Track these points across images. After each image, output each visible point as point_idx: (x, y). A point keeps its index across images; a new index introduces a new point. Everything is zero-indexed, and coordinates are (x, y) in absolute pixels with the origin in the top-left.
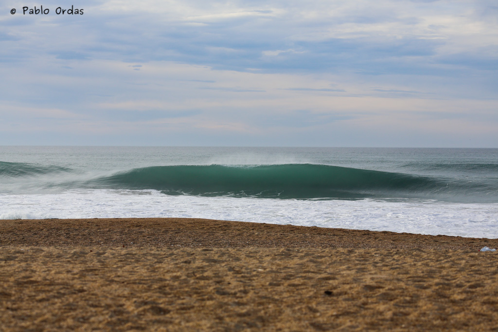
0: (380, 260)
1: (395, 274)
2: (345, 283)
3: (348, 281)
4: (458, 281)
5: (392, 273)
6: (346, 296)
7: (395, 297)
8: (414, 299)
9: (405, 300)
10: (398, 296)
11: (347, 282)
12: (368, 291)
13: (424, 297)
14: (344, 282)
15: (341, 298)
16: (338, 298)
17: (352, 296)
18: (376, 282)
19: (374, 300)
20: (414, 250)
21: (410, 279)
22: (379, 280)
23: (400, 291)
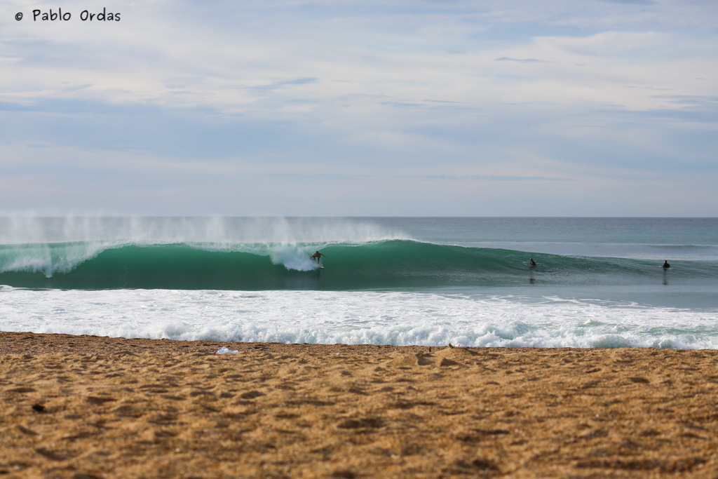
0: (81, 367)
1: (117, 383)
2: (52, 396)
3: (55, 393)
4: (218, 389)
5: (112, 382)
6: (67, 412)
7: (141, 411)
8: (172, 413)
9: (160, 415)
10: (145, 410)
11: (54, 395)
12: (96, 405)
13: (184, 411)
14: (50, 395)
15: (60, 415)
16: (55, 415)
17: (76, 413)
18: (99, 394)
19: (112, 416)
20: (122, 353)
21: (144, 389)
22: (101, 391)
23: (145, 403)
